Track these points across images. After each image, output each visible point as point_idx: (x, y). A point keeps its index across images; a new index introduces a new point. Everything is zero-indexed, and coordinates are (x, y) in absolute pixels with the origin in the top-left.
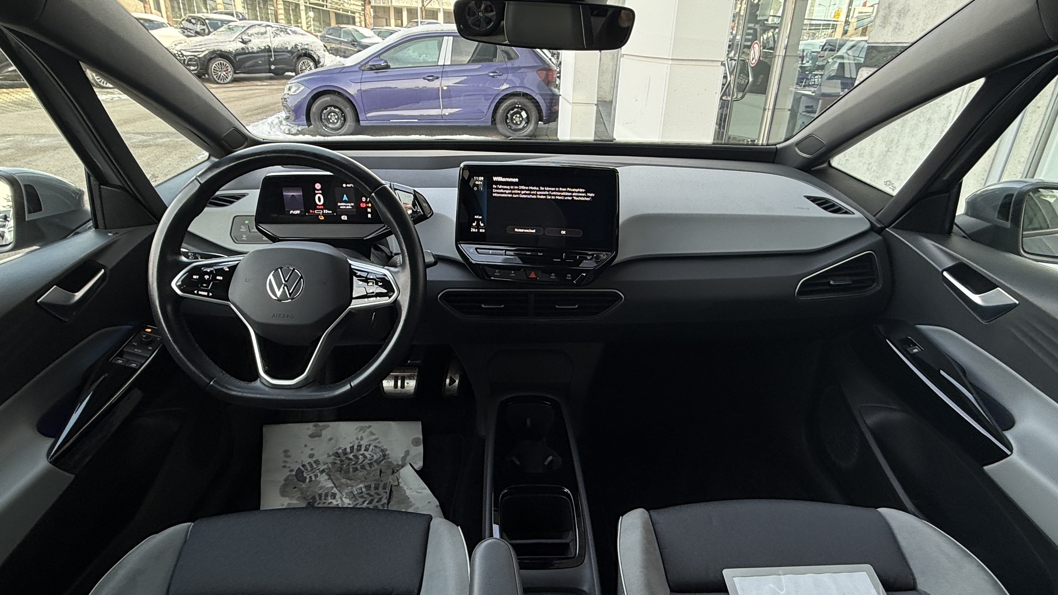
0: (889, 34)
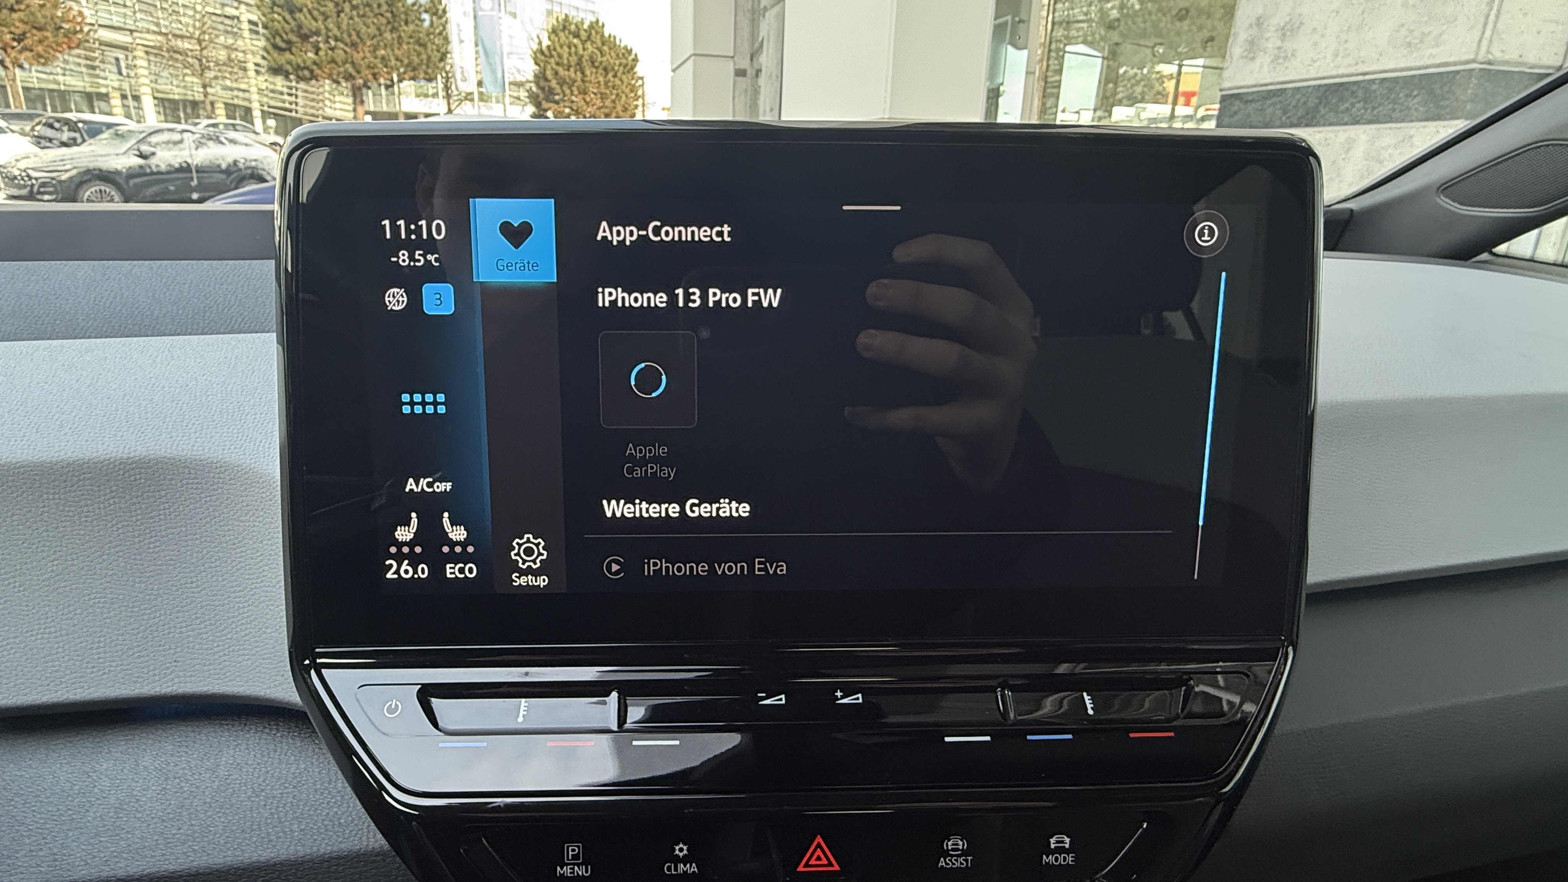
0: (1266, 68)
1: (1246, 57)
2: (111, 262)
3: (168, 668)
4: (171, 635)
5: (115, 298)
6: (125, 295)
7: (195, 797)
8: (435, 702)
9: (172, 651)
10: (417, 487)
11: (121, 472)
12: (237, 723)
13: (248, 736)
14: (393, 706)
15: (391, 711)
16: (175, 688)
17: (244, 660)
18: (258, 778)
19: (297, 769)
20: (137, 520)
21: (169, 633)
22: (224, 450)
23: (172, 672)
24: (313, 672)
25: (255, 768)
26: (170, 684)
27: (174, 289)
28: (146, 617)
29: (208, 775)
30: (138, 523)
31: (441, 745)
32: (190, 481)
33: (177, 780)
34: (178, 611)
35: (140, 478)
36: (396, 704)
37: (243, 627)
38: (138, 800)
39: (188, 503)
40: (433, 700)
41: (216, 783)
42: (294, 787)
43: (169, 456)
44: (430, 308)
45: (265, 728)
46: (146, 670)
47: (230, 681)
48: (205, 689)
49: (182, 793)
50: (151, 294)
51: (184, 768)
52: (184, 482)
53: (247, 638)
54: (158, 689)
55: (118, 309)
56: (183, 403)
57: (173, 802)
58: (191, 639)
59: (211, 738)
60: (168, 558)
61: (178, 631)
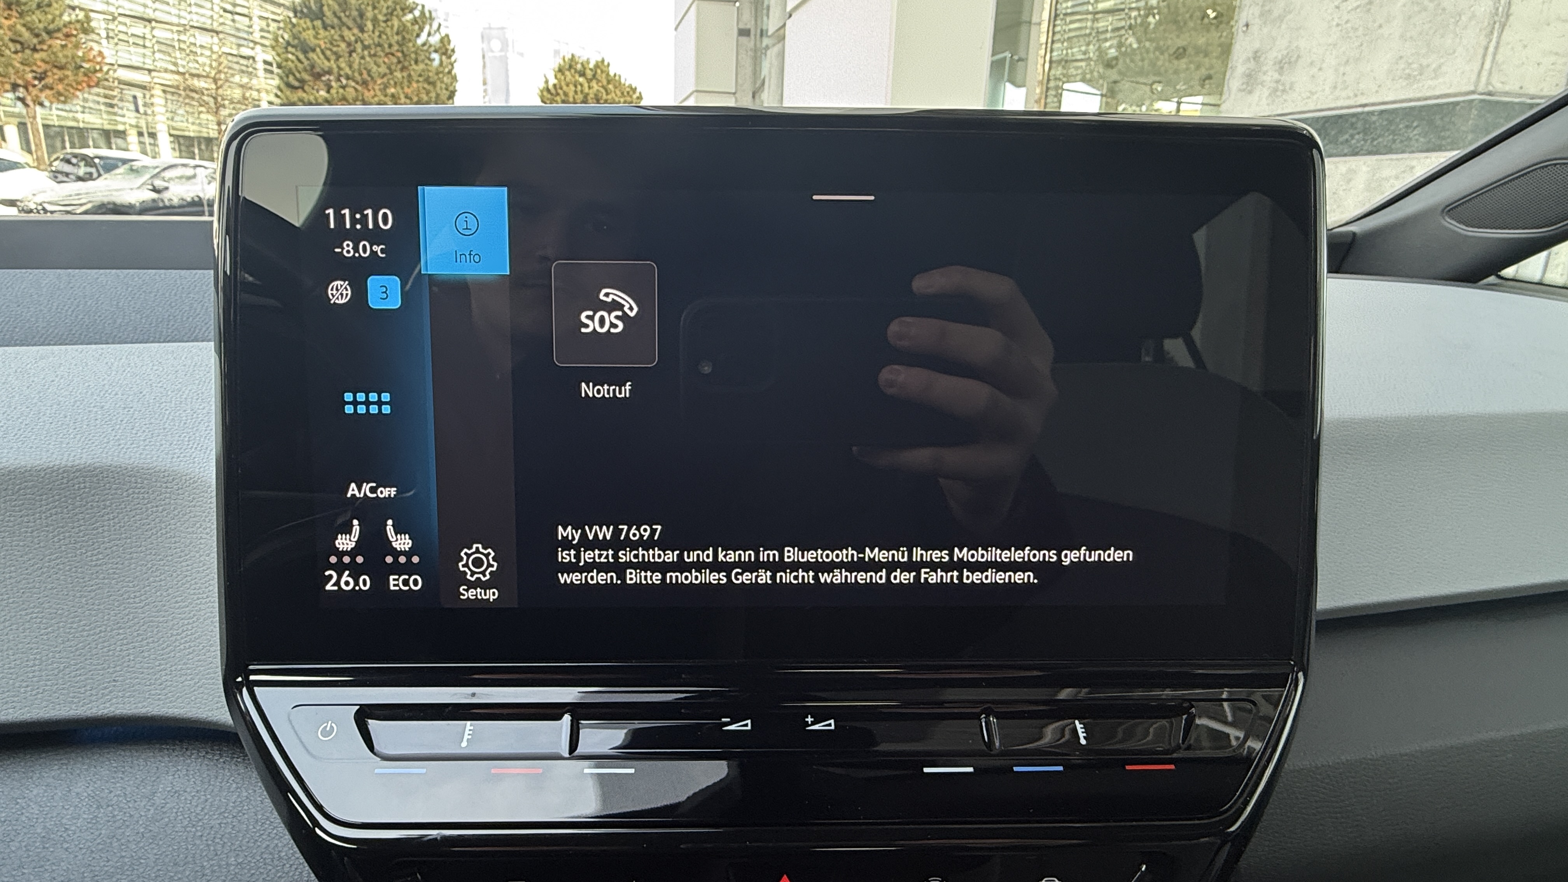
0: (1264, 101)
1: (1244, 90)
2: (77, 271)
3: (105, 688)
4: (111, 653)
5: (78, 306)
6: (89, 304)
7: (128, 826)
8: (373, 724)
9: (111, 670)
10: (360, 493)
11: (65, 481)
12: (178, 748)
13: (189, 761)
14: (328, 729)
15: (325, 733)
16: (112, 709)
17: (186, 680)
18: (197, 806)
19: (239, 796)
20: (80, 531)
21: (109, 651)
22: (173, 458)
23: (111, 692)
24: (245, 690)
25: (193, 797)
26: (108, 705)
27: (139, 298)
28: (85, 633)
29: (143, 803)
30: (81, 534)
31: (377, 771)
32: (137, 491)
33: (110, 808)
34: (120, 628)
35: (85, 487)
36: (331, 726)
37: (187, 645)
38: (67, 829)
39: (133, 513)
40: (370, 721)
41: (152, 811)
42: (234, 817)
43: (115, 464)
44: (375, 301)
45: (207, 753)
46: (82, 690)
47: (171, 702)
48: (144, 711)
49: (115, 822)
50: (115, 303)
51: (119, 796)
52: (131, 491)
53: (190, 656)
54: (94, 711)
55: (80, 317)
56: (135, 410)
57: (103, 832)
58: (132, 658)
59: (149, 763)
60: (111, 571)
61: (118, 649)
